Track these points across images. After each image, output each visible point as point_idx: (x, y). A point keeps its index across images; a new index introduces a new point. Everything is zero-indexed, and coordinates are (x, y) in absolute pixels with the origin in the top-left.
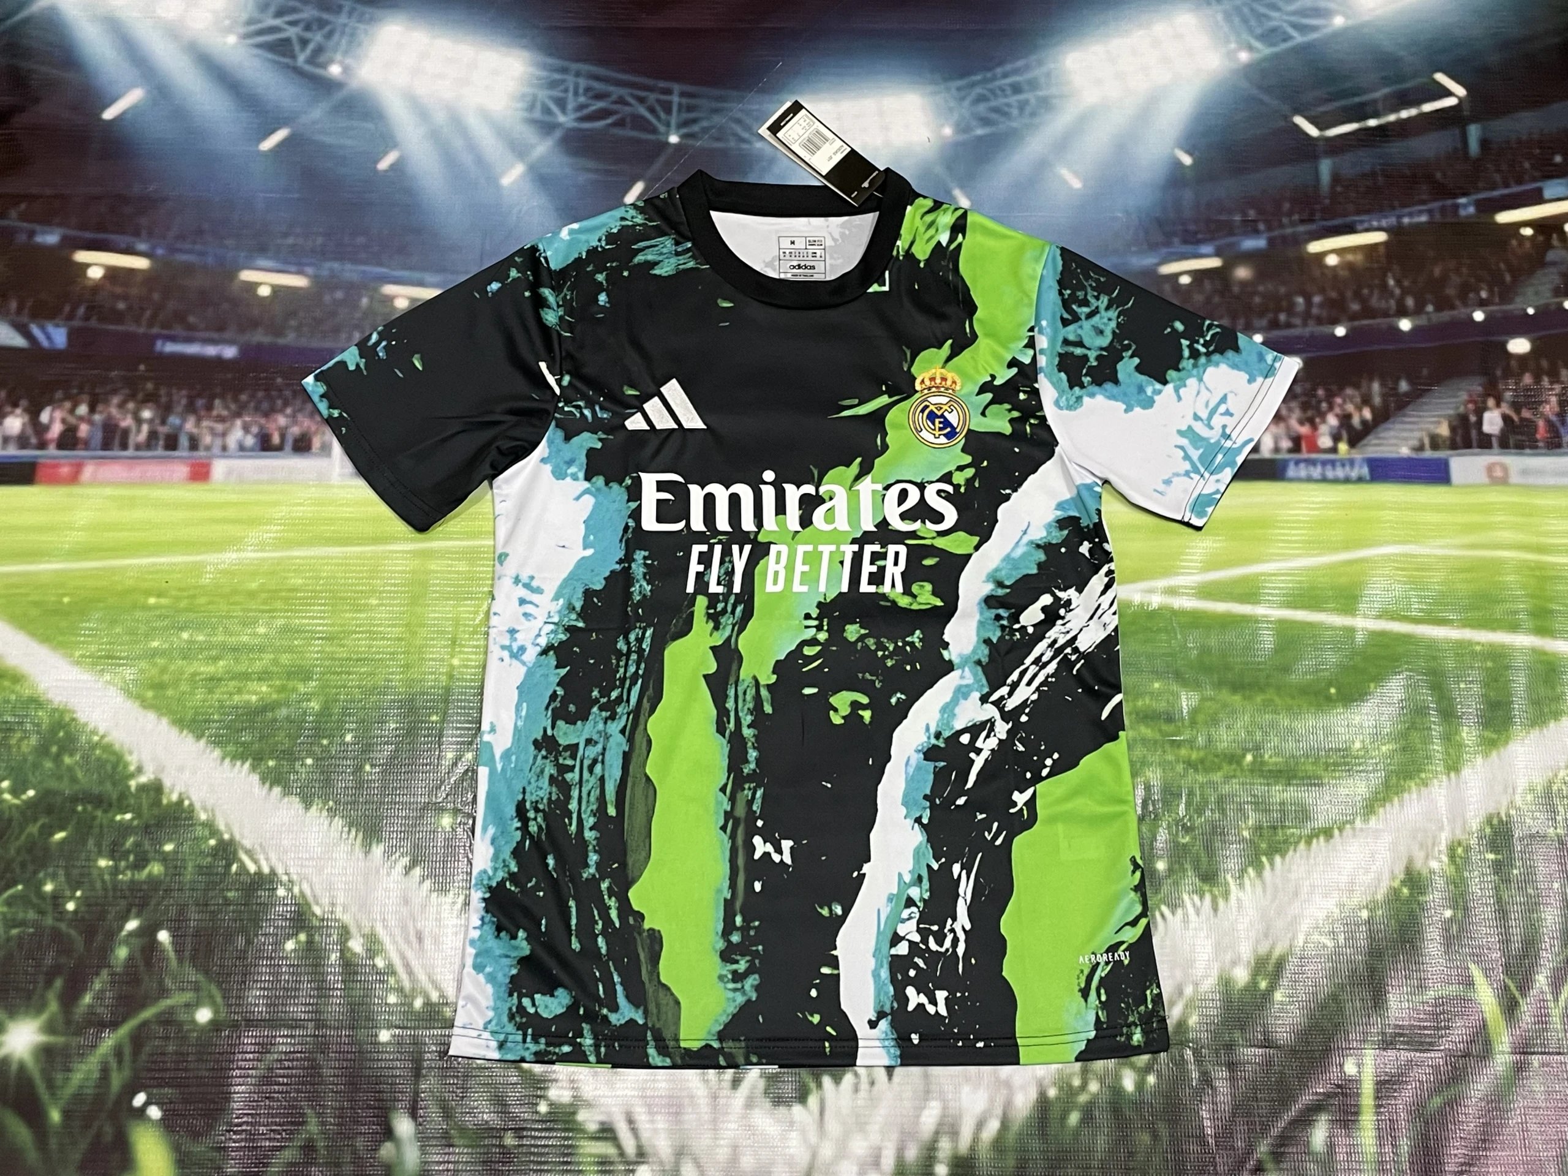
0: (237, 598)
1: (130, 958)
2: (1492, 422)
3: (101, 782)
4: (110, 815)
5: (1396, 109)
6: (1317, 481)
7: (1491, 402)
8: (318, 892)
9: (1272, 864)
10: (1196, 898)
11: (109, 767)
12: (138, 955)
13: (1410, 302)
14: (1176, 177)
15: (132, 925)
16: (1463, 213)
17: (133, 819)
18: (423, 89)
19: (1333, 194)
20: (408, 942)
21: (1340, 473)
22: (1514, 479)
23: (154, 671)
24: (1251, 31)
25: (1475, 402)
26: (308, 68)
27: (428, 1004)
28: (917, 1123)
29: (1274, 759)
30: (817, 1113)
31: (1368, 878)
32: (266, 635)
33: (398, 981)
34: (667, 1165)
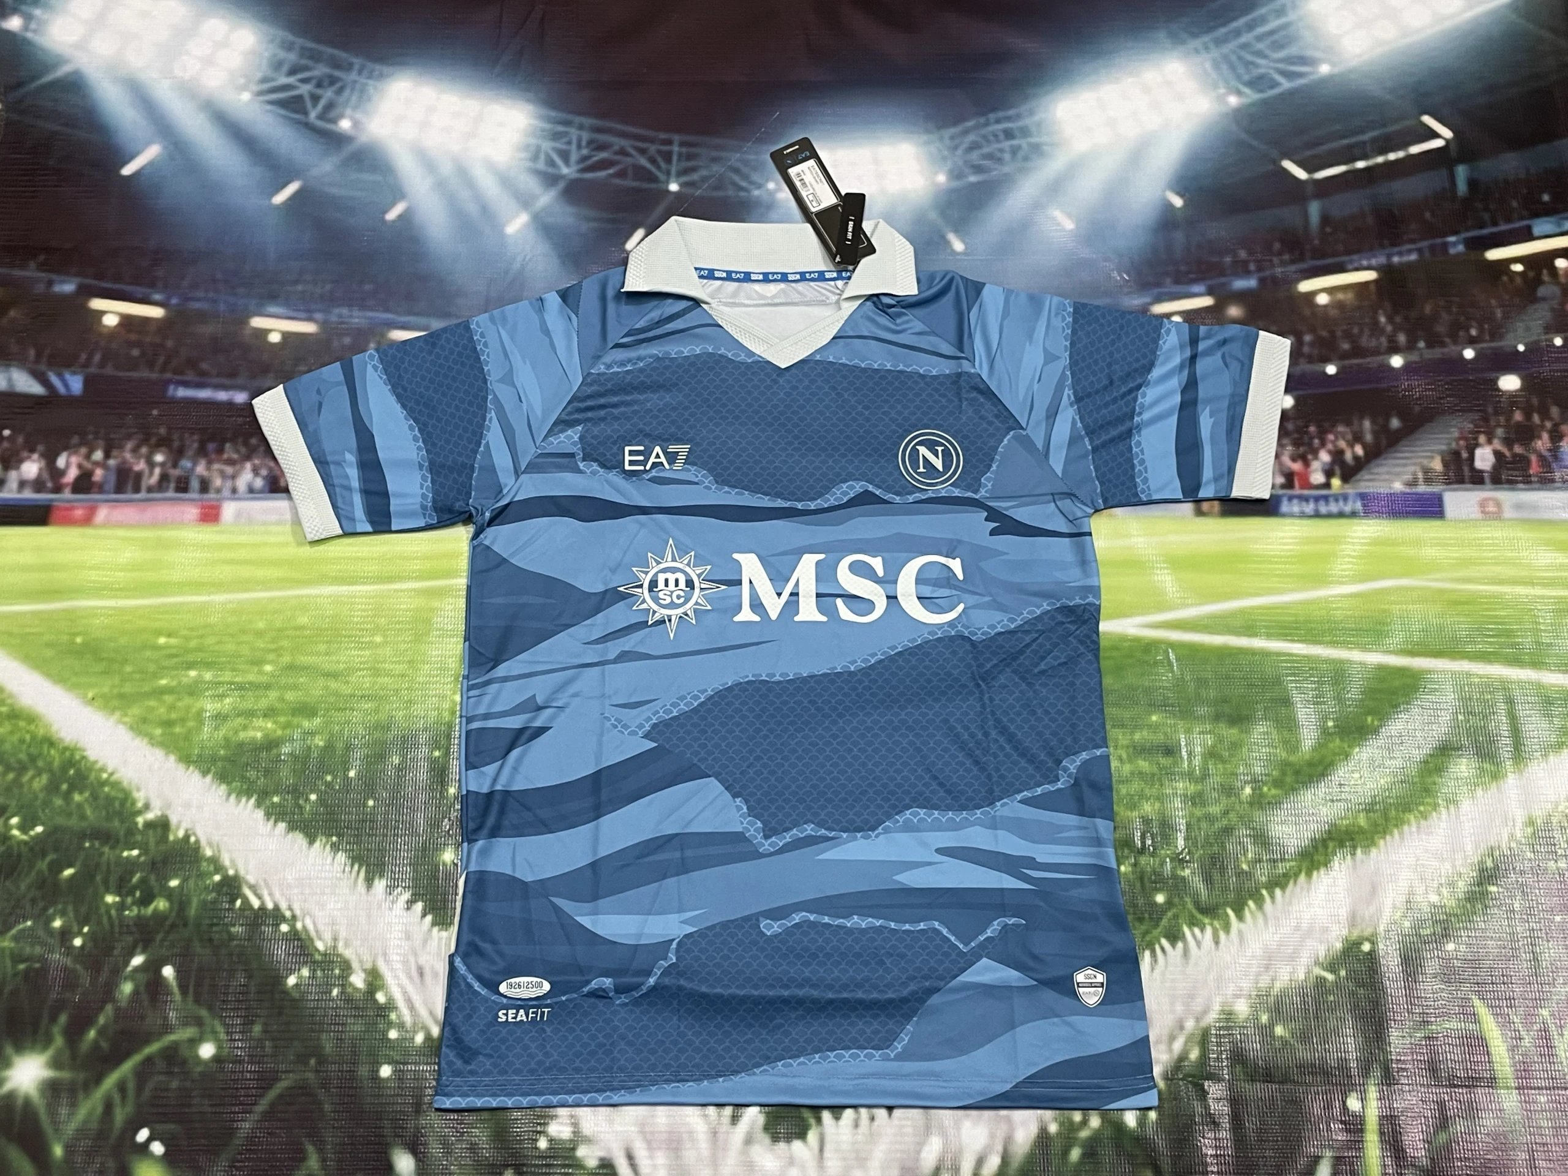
0: (245, 638)
1: (136, 993)
2: (1484, 458)
3: (109, 818)
4: (117, 852)
5: (1384, 151)
6: (1311, 517)
7: (1482, 439)
8: (321, 927)
9: (1272, 897)
10: (1197, 931)
11: (117, 804)
12: (142, 989)
13: (1402, 338)
14: (1167, 220)
15: (137, 960)
16: (1452, 251)
17: (139, 856)
18: (433, 141)
19: (1323, 235)
20: (410, 978)
21: (1334, 508)
22: (1508, 513)
23: (162, 710)
24: (1239, 78)
25: (1466, 439)
26: (320, 124)
27: (428, 1038)
28: (918, 1160)
29: (1273, 792)
30: (817, 1149)
31: (1369, 911)
32: (272, 672)
33: (400, 1017)
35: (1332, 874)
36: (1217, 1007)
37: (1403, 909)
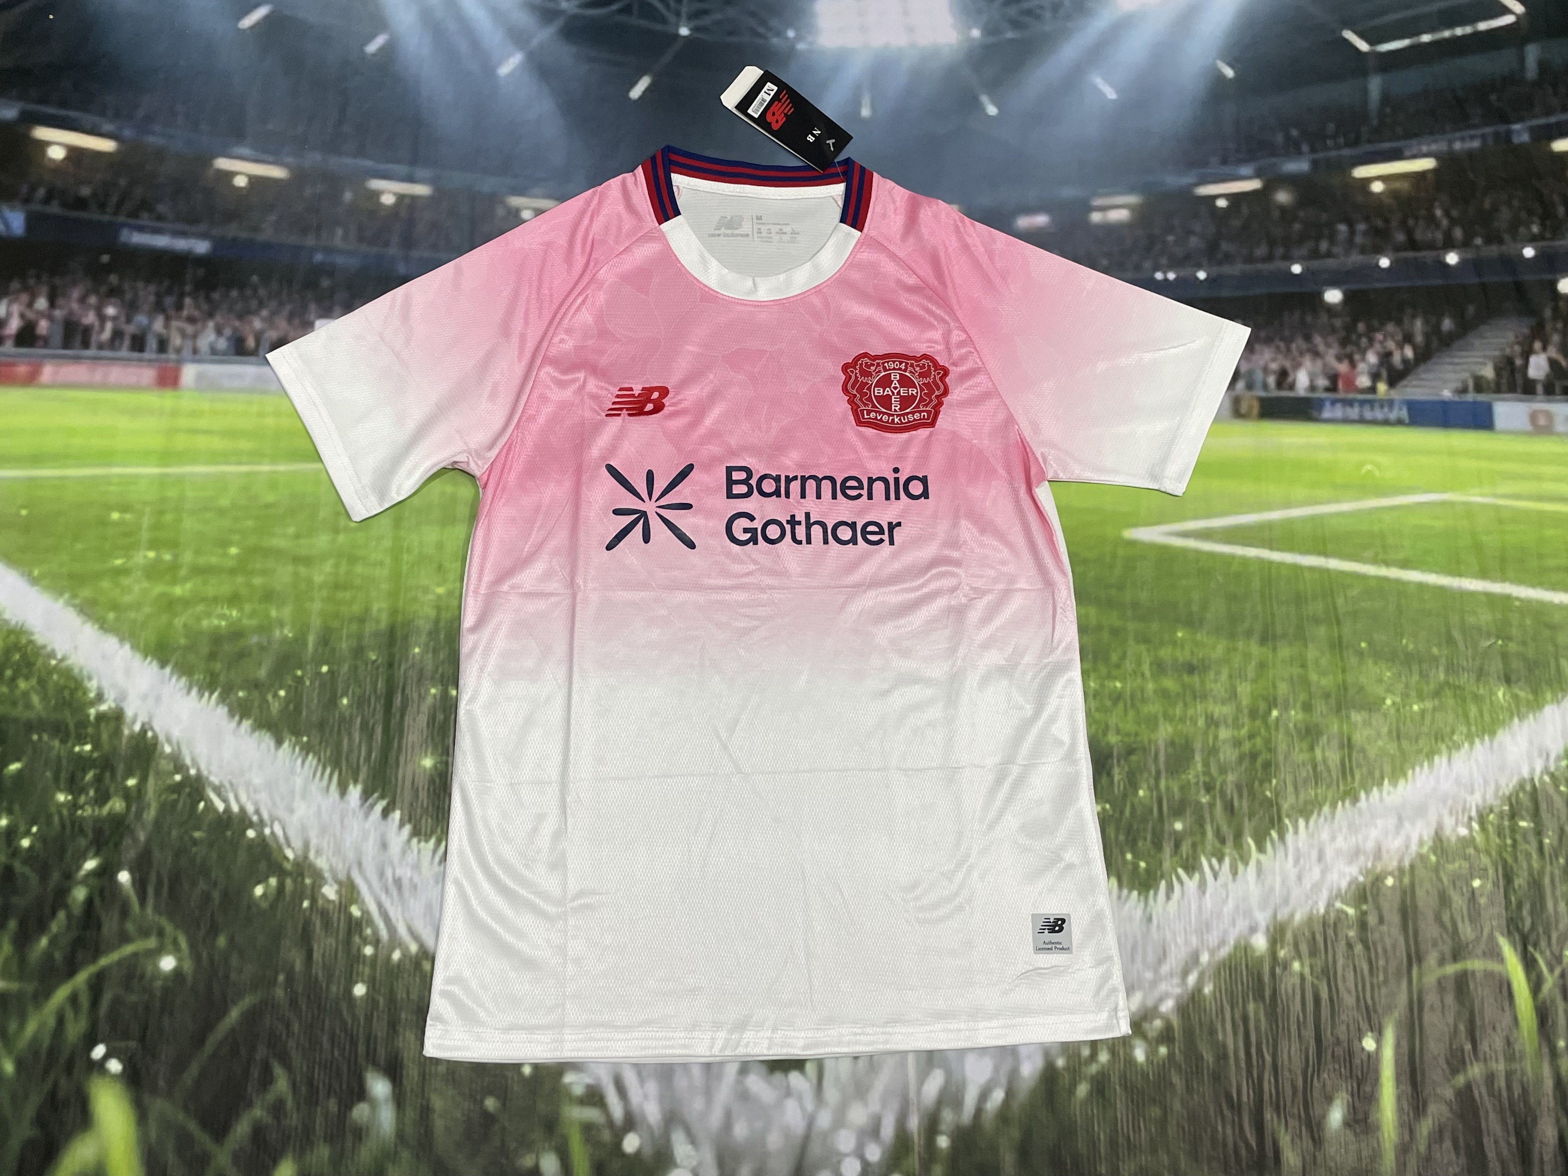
0: (209, 516)
1: (89, 902)
2: (1538, 366)
3: (58, 709)
4: (70, 744)
5: (1451, 25)
6: (1354, 422)
7: (1537, 345)
8: (291, 833)
9: (1295, 827)
10: (1214, 861)
11: (66, 694)
12: (96, 895)
13: (1458, 233)
14: (1217, 90)
15: (90, 865)
16: (1516, 140)
17: (92, 751)
19: (1382, 116)
20: (387, 891)
21: (1379, 414)
22: (1560, 427)
25: (1521, 344)
27: (406, 956)
28: (919, 1091)
29: (1300, 716)
30: (814, 1080)
31: (1395, 844)
32: (238, 555)
33: (376, 932)
34: (657, 1133)
35: (1358, 805)
36: (1232, 943)
37: (1430, 843)
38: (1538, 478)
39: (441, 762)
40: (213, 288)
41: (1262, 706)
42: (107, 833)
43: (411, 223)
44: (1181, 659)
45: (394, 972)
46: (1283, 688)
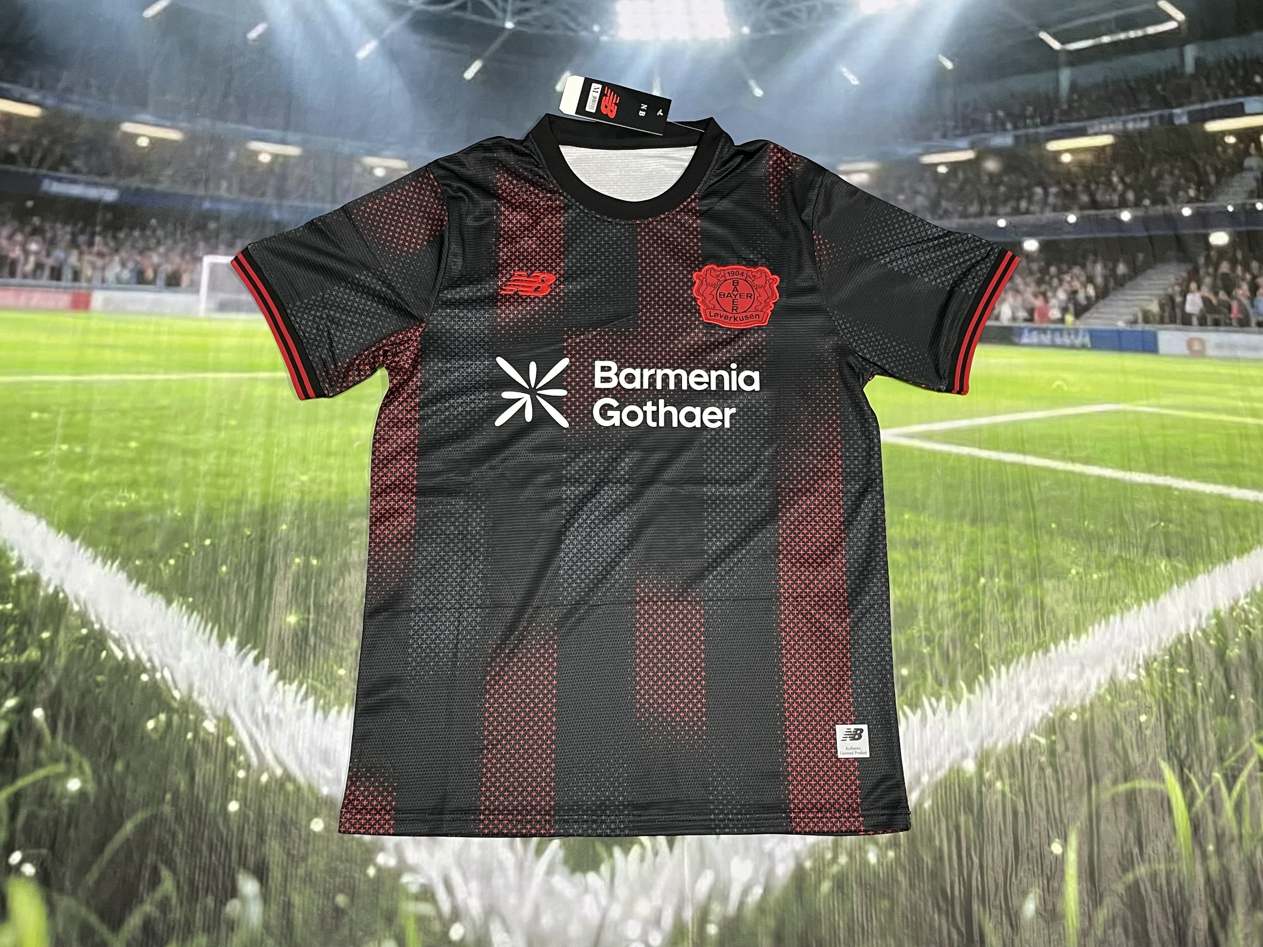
1: (8, 732)
2: (1194, 303)
5: (1125, 29)
6: (1047, 346)
7: (1193, 286)
8: (178, 678)
9: (998, 672)
10: (933, 700)
12: (14, 728)
13: (1130, 196)
14: (939, 79)
15: (11, 703)
16: (1177, 122)
17: (13, 609)
19: (1070, 102)
20: (257, 725)
21: (1067, 340)
22: (1211, 352)
23: (35, 478)
25: (1180, 285)
27: (272, 776)
28: (693, 888)
29: (1003, 582)
30: (608, 879)
31: (1078, 687)
32: (137, 448)
33: (247, 759)
34: (478, 923)
35: (1049, 655)
36: (947, 766)
37: (1106, 686)
38: (1194, 392)
39: (303, 619)
40: (120, 228)
41: (972, 575)
42: (25, 677)
43: (283, 177)
44: (907, 537)
45: (263, 791)
46: (989, 561)
